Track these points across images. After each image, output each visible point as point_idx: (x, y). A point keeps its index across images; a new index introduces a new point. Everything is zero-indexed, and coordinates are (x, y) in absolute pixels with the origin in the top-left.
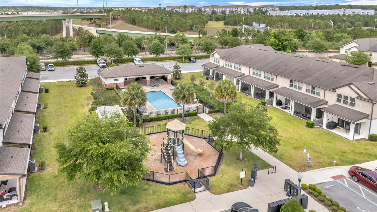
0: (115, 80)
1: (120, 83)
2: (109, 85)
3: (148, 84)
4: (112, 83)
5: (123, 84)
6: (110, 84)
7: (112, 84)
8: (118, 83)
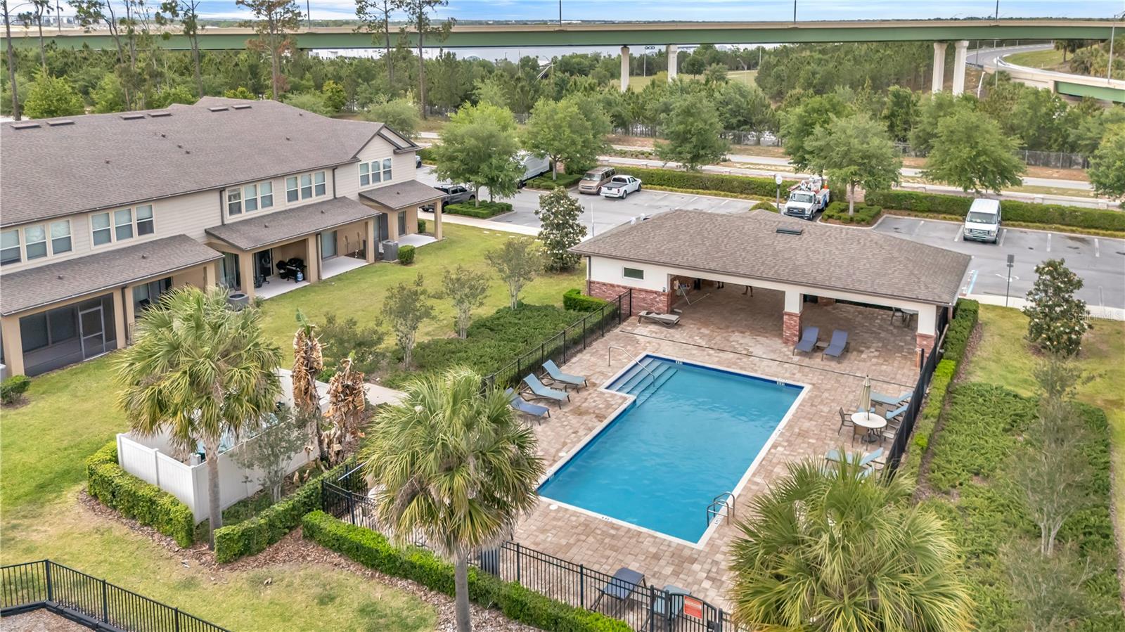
0: (629, 273)
1: (647, 291)
2: (604, 288)
3: (787, 333)
4: (615, 283)
5: (664, 298)
6: (604, 284)
7: (612, 286)
8: (640, 290)
